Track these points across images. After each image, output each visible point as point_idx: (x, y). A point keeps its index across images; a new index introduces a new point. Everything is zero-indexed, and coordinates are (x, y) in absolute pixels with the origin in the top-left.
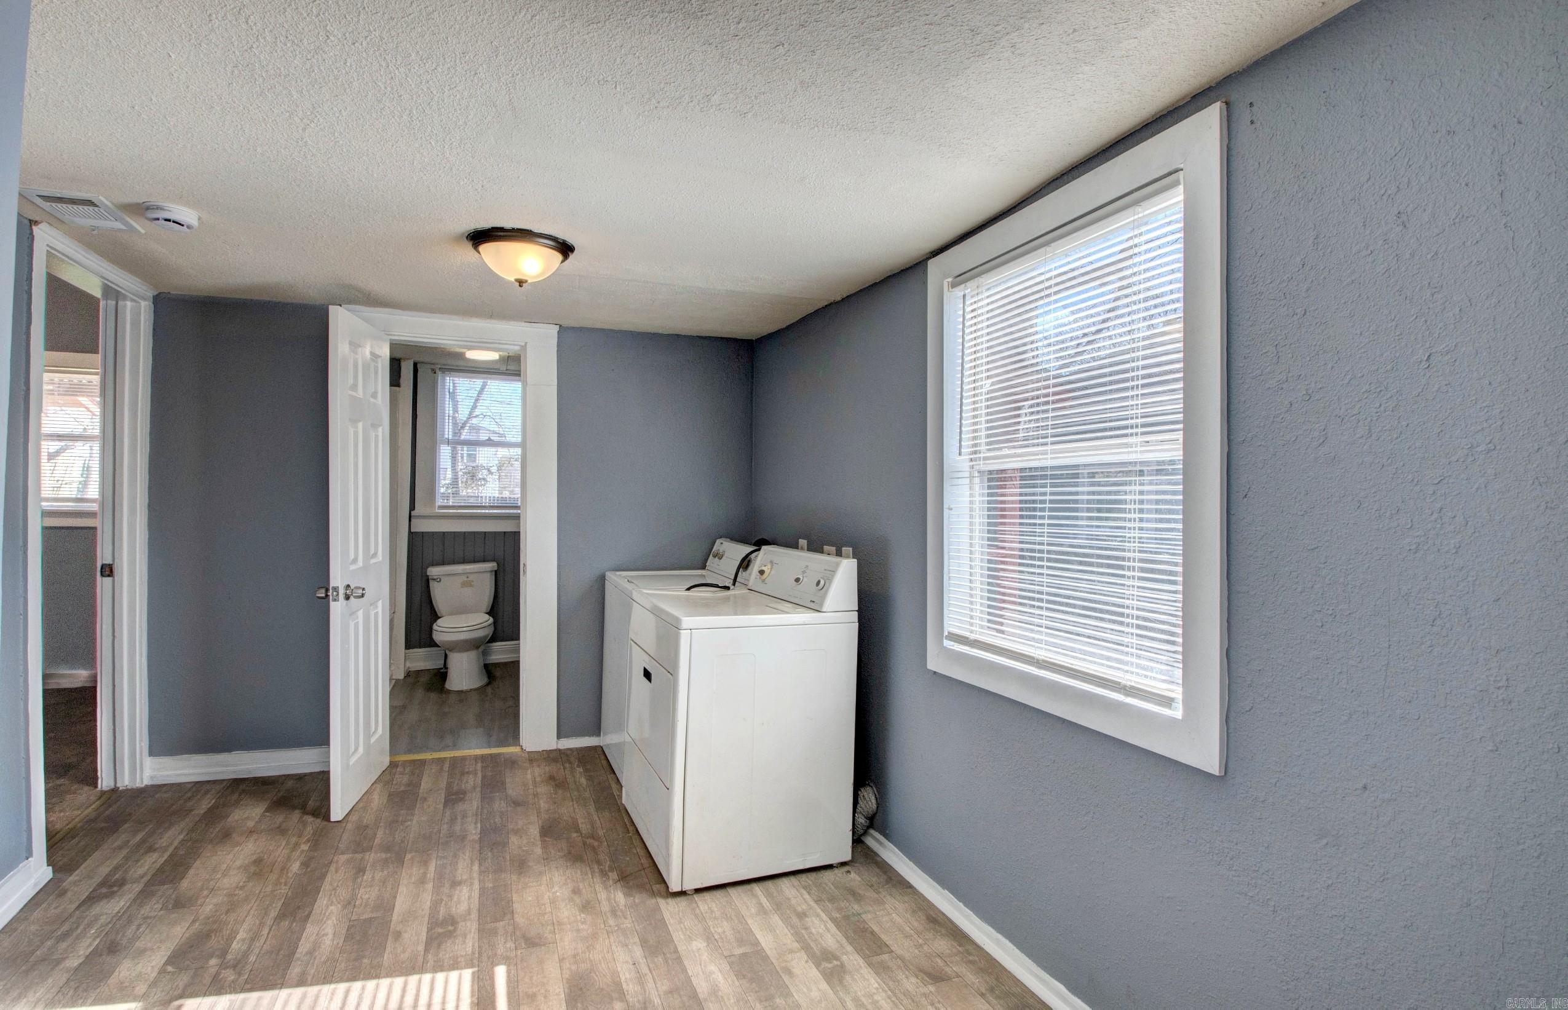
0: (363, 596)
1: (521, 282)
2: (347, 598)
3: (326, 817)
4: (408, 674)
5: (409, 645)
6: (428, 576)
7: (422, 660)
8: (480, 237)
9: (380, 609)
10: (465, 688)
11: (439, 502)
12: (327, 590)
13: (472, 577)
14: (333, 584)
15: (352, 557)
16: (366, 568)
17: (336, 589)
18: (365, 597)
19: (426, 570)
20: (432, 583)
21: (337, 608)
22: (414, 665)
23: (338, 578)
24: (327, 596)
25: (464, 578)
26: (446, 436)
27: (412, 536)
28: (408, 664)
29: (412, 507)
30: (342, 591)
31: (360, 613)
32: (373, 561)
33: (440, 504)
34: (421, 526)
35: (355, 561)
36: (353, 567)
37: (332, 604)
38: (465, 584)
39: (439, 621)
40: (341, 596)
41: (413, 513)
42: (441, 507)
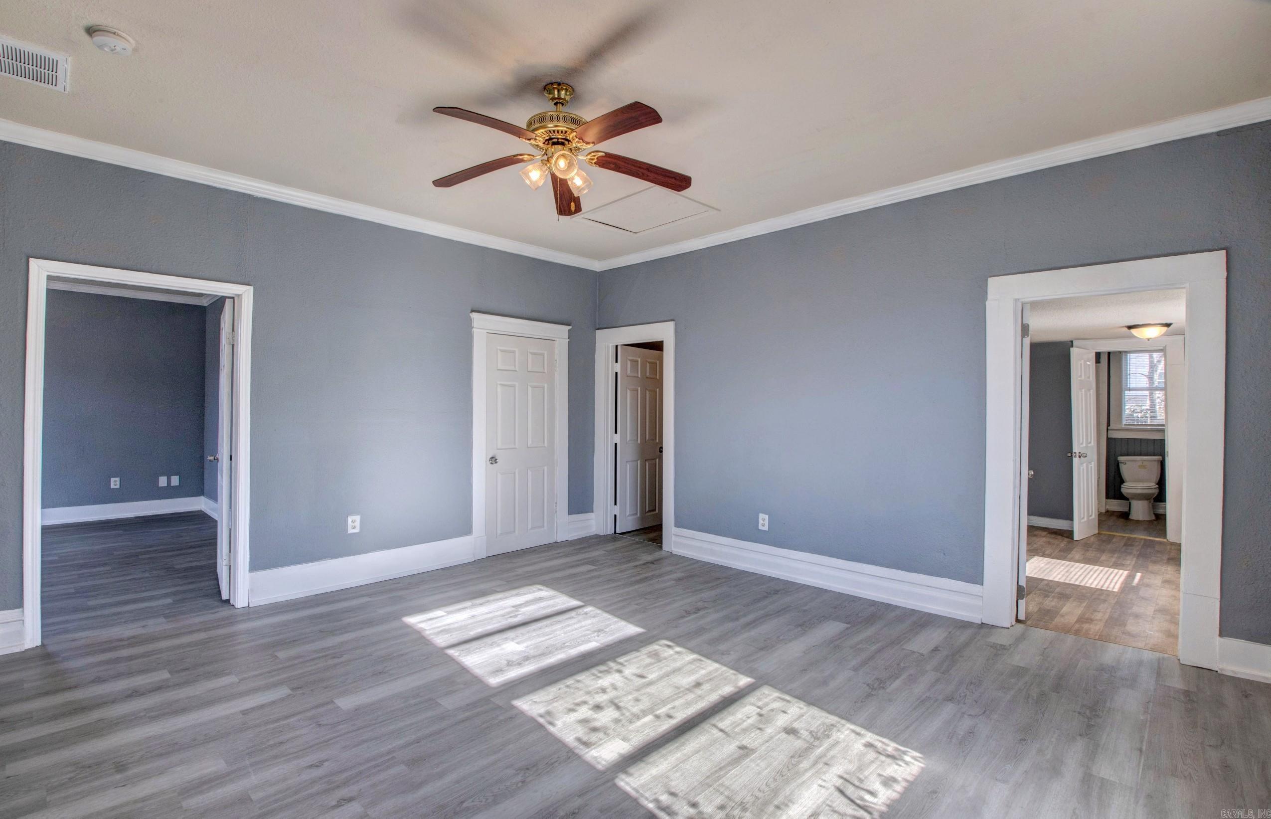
0: (1086, 456)
1: (1148, 340)
2: (1080, 457)
3: (1072, 538)
4: (1107, 511)
5: (1107, 497)
6: (1118, 461)
7: (1115, 505)
8: (1130, 327)
9: (1093, 465)
10: (1141, 518)
11: (1124, 422)
12: (1072, 454)
13: (1145, 463)
14: (1074, 451)
15: (1081, 442)
16: (1087, 447)
17: (1075, 453)
18: (1087, 457)
19: (1117, 459)
20: (1120, 465)
21: (1076, 460)
22: (1111, 508)
23: (1076, 449)
24: (1072, 456)
25: (1140, 463)
26: (1129, 386)
27: (1109, 440)
28: (1107, 507)
29: (1109, 424)
30: (1077, 454)
31: (1085, 465)
32: (1089, 445)
33: (1125, 423)
34: (1113, 435)
35: (1082, 444)
36: (1081, 446)
37: (1074, 459)
38: (1140, 467)
39: (1124, 484)
40: (1077, 456)
41: (1109, 428)
42: (1126, 425)
